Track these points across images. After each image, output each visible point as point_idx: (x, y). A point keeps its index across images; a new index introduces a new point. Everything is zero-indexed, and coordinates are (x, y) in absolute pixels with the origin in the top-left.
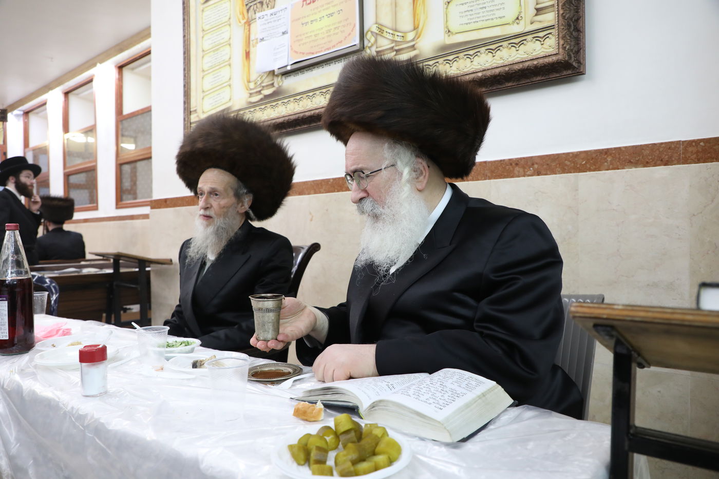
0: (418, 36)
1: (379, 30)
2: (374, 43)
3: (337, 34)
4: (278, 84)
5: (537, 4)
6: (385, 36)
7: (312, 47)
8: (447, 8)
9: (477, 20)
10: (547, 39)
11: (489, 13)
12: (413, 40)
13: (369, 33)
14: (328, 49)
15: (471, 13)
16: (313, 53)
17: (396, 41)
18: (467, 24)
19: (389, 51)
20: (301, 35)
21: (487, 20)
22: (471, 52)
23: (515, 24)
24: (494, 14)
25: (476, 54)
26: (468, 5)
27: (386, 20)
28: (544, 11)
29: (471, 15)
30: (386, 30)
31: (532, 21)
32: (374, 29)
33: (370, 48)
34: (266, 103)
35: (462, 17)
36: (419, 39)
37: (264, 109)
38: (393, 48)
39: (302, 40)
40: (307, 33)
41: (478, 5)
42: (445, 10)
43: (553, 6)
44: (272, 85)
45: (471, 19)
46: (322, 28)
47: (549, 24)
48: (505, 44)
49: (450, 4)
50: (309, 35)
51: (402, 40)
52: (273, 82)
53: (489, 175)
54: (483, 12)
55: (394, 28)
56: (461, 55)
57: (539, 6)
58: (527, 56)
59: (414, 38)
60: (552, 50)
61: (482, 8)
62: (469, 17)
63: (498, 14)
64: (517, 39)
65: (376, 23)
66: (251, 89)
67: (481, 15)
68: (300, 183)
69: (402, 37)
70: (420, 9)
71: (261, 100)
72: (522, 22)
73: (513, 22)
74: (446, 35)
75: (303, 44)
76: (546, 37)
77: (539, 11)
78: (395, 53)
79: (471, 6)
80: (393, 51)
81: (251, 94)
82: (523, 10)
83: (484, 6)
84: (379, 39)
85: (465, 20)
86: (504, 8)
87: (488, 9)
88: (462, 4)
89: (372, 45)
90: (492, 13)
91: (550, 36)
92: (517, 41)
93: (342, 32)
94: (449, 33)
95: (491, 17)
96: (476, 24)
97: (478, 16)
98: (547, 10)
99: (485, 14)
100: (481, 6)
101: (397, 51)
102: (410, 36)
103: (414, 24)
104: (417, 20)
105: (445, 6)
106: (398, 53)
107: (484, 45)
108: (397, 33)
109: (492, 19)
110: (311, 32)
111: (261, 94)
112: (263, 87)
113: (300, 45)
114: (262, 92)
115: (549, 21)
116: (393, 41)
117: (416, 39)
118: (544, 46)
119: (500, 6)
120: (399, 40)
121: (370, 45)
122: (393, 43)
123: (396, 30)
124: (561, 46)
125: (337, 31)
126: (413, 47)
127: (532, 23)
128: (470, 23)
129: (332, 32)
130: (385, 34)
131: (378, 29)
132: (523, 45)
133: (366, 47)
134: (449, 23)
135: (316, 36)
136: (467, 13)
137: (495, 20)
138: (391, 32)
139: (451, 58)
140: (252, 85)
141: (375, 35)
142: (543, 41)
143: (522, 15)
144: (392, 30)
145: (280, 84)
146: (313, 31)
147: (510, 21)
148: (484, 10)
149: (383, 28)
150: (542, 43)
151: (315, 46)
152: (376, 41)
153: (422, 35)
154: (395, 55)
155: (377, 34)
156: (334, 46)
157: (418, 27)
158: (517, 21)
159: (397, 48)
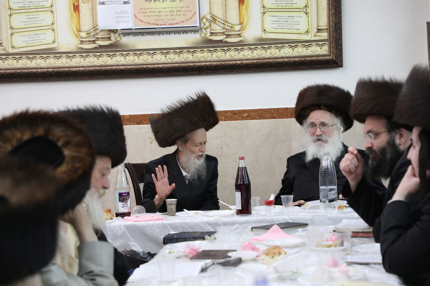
0: (242, 29)
1: (213, 19)
2: (209, 27)
3: (180, 15)
4: (116, 39)
5: (318, 26)
6: (218, 24)
7: (157, 20)
8: (263, 16)
9: (283, 27)
10: (324, 46)
11: (290, 25)
12: (239, 31)
13: (205, 19)
14: (172, 24)
15: (279, 22)
16: (157, 25)
17: (226, 29)
18: (276, 28)
19: (221, 34)
20: (145, 9)
21: (289, 29)
22: (279, 45)
23: (306, 35)
24: (293, 26)
25: (282, 47)
26: (277, 17)
27: (219, 13)
28: (322, 31)
29: (279, 24)
30: (218, 20)
31: (315, 35)
32: (208, 17)
33: (205, 29)
34: (101, 52)
35: (273, 24)
36: (243, 31)
37: (100, 56)
38: (224, 32)
39: (146, 13)
40: (151, 9)
41: (283, 19)
42: (262, 17)
43: (327, 29)
44: (109, 38)
45: (279, 26)
46: (165, 8)
47: (325, 38)
48: (300, 44)
49: (265, 14)
50: (153, 10)
51: (231, 29)
52: (109, 36)
53: (290, 115)
54: (287, 24)
55: (225, 20)
56: (273, 46)
57: (319, 28)
58: (312, 53)
59: (240, 30)
60: (326, 52)
61: (286, 21)
62: (278, 25)
63: (296, 27)
64: (307, 43)
65: (210, 14)
66: (82, 38)
67: (285, 25)
68: (138, 115)
69: (232, 27)
70: (244, 12)
71: (96, 48)
72: (310, 34)
73: (305, 34)
74: (263, 32)
75: (148, 16)
76: (323, 45)
77: (319, 30)
78: (225, 36)
79: (279, 19)
80: (225, 35)
81: (81, 41)
82: (310, 28)
83: (287, 20)
84: (213, 25)
85: (275, 26)
86: (299, 25)
87: (289, 23)
88: (273, 16)
89: (207, 28)
90: (292, 25)
91: (325, 45)
92: (307, 44)
93: (184, 15)
94: (265, 32)
95: (292, 28)
96: (282, 30)
97: (283, 25)
98: (323, 31)
99: (287, 25)
100: (285, 20)
101: (227, 35)
102: (237, 28)
103: (240, 21)
104: (242, 19)
105: (262, 15)
106: (228, 37)
107: (288, 43)
108: (227, 24)
109: (292, 29)
110: (154, 9)
111: (96, 43)
112: (97, 38)
113: (144, 16)
114: (96, 42)
115: (324, 37)
116: (224, 28)
117: (241, 30)
118: (322, 49)
119: (296, 23)
120: (228, 28)
121: (205, 27)
122: (224, 29)
123: (226, 22)
124: (331, 52)
125: (179, 13)
126: (239, 35)
127: (315, 36)
128: (278, 28)
129: (175, 13)
130: (217, 22)
131: (211, 18)
132: (310, 47)
133: (202, 28)
134: (264, 26)
135: (159, 12)
136: (276, 22)
137: (294, 30)
138: (222, 22)
139: (266, 46)
140: (83, 35)
141: (209, 21)
142: (322, 47)
143: (310, 30)
144: (223, 21)
145: (118, 39)
146: (157, 9)
147: (303, 32)
148: (287, 23)
149: (216, 18)
150: (321, 48)
151: (159, 20)
152: (210, 25)
153: (246, 29)
154: (226, 38)
155: (211, 21)
156: (178, 23)
157: (243, 23)
158: (307, 33)
159: (227, 33)
